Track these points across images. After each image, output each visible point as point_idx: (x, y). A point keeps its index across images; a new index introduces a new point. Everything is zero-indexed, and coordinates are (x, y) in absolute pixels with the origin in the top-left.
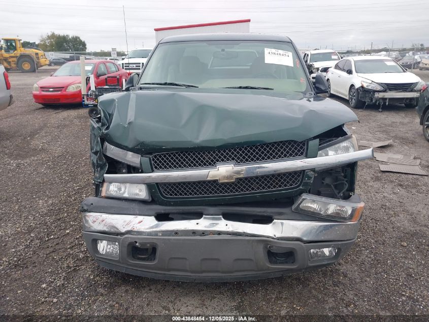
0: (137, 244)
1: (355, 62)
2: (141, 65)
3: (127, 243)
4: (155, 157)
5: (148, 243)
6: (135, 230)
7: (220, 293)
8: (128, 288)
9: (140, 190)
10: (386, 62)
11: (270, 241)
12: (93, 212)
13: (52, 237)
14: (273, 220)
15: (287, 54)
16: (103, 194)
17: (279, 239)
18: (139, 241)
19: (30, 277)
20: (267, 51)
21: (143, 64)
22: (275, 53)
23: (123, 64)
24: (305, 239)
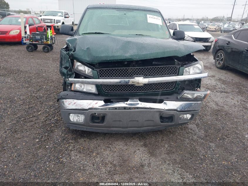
0: (96, 114)
1: (179, 25)
2: (53, 20)
3: (90, 114)
4: (100, 70)
5: (101, 114)
6: (94, 107)
7: (134, 139)
8: (85, 139)
9: (92, 88)
10: (194, 26)
11: (162, 111)
12: (68, 99)
13: (31, 116)
14: (164, 101)
15: (159, 18)
16: (72, 89)
17: (166, 110)
18: (97, 113)
19: (27, 137)
20: (148, 16)
21: (54, 20)
22: (152, 18)
23: (41, 19)
24: (179, 110)
